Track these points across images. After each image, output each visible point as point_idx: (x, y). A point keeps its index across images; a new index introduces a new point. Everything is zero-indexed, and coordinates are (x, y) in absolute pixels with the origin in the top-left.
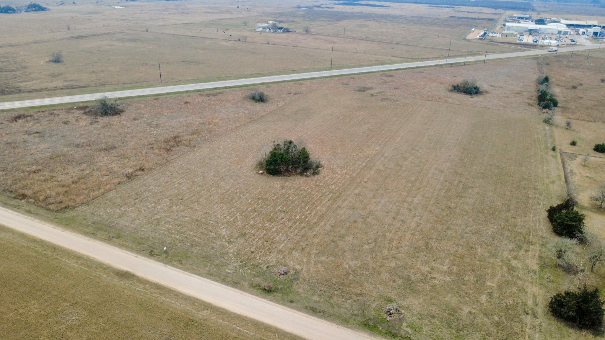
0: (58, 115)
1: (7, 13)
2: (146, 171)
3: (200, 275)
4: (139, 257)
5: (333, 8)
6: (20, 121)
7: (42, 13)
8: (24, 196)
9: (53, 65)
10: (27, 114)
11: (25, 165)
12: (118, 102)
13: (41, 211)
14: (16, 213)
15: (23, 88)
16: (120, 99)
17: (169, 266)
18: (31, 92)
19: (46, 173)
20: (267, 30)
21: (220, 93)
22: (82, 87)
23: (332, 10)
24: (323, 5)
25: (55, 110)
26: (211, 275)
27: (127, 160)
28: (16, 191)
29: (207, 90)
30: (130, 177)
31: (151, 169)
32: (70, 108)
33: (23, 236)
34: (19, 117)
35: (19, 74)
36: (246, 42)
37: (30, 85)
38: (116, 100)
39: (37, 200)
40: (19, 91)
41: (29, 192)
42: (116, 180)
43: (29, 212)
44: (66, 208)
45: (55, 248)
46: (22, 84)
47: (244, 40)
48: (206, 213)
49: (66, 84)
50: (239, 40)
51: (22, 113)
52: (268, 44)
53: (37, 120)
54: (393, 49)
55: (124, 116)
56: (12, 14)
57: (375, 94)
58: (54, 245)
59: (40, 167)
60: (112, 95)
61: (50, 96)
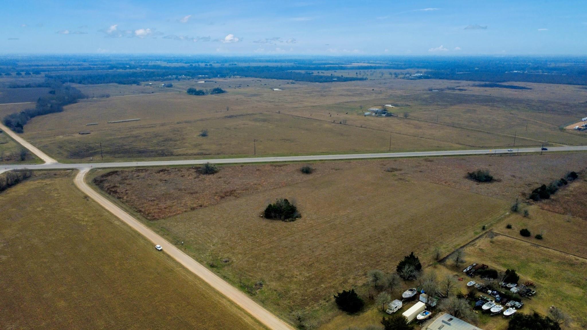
0: (182, 171)
1: (199, 95)
2: (203, 207)
3: (189, 255)
4: (170, 244)
5: (465, 90)
6: (161, 173)
7: (221, 95)
8: (140, 211)
9: (201, 138)
10: (167, 169)
11: (150, 197)
12: (216, 166)
13: (144, 219)
14: (133, 218)
15: (174, 153)
16: (218, 164)
17: (179, 250)
18: (177, 155)
19: (156, 202)
20: (374, 114)
21: (286, 165)
22: (207, 154)
23: (463, 92)
24: (460, 86)
25: (182, 168)
26: (194, 256)
27: (197, 200)
28: (138, 209)
29: (280, 162)
30: (193, 209)
31: (206, 206)
32: (189, 167)
33: (130, 228)
34: (162, 171)
35: (178, 143)
36: (345, 124)
37: (180, 151)
38: (215, 164)
39: (144, 213)
40: (172, 154)
41: (143, 210)
42: (185, 210)
43: (138, 219)
44: (154, 219)
45: (139, 235)
46: (175, 150)
47: (344, 123)
48: (214, 231)
49: (200, 151)
50: (341, 123)
51: (164, 168)
52: (361, 127)
53: (169, 173)
54: (468, 136)
55: (215, 175)
56: (202, 96)
57: (397, 175)
58: (140, 233)
59: (155, 199)
60: (212, 161)
61: (186, 159)
